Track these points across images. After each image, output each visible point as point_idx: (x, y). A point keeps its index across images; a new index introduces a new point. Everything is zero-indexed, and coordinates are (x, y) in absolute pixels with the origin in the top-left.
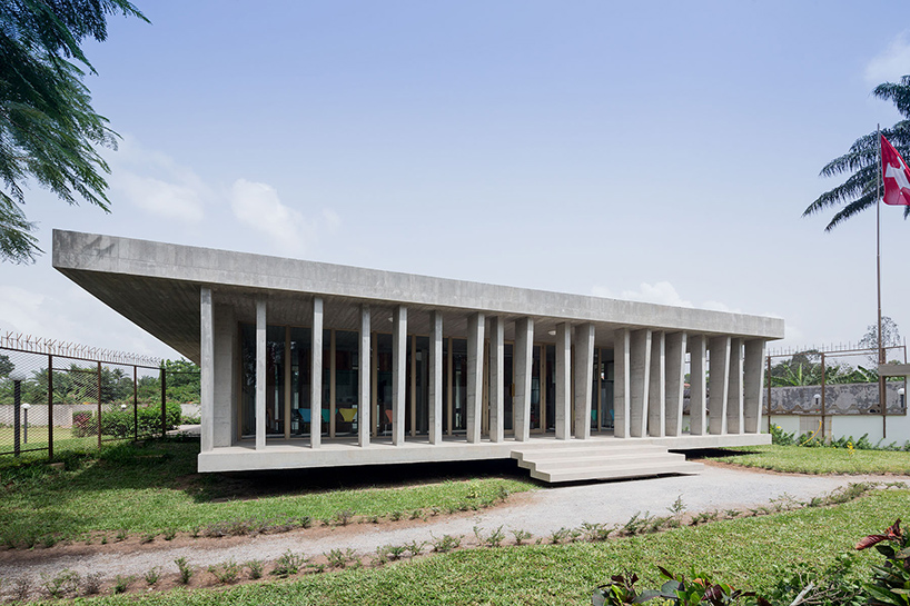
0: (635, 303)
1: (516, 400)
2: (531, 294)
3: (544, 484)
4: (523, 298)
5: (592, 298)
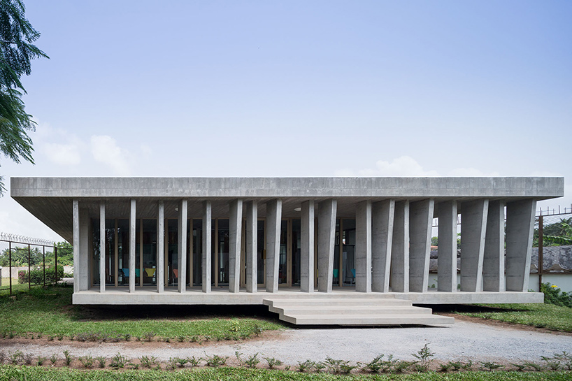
1: (267, 262)
3: (291, 325)
4: (273, 185)
5: (334, 179)
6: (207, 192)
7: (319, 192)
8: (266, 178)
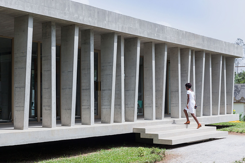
0: (186, 32)
2: (142, 23)
4: (137, 26)
5: (168, 28)
6: (96, 21)
7: (161, 37)
8: (134, 18)
